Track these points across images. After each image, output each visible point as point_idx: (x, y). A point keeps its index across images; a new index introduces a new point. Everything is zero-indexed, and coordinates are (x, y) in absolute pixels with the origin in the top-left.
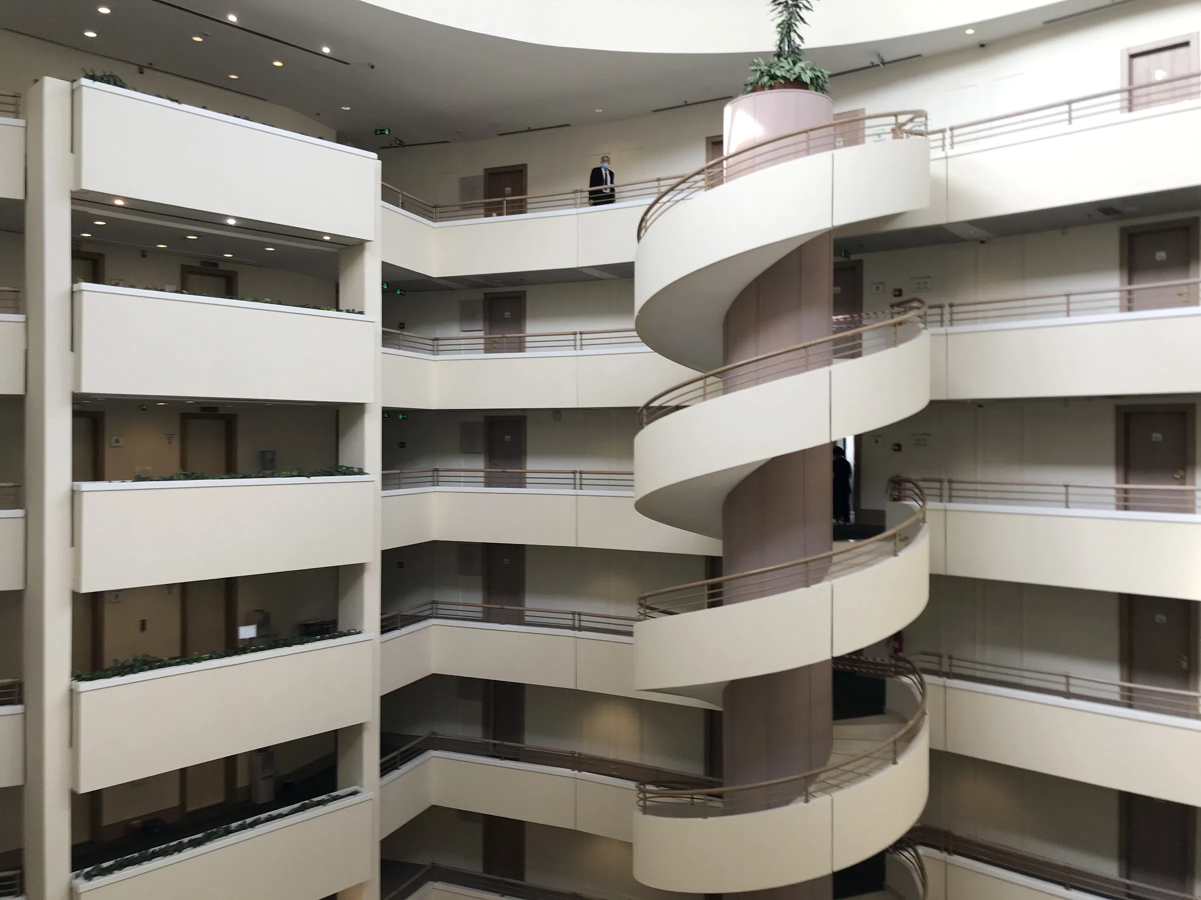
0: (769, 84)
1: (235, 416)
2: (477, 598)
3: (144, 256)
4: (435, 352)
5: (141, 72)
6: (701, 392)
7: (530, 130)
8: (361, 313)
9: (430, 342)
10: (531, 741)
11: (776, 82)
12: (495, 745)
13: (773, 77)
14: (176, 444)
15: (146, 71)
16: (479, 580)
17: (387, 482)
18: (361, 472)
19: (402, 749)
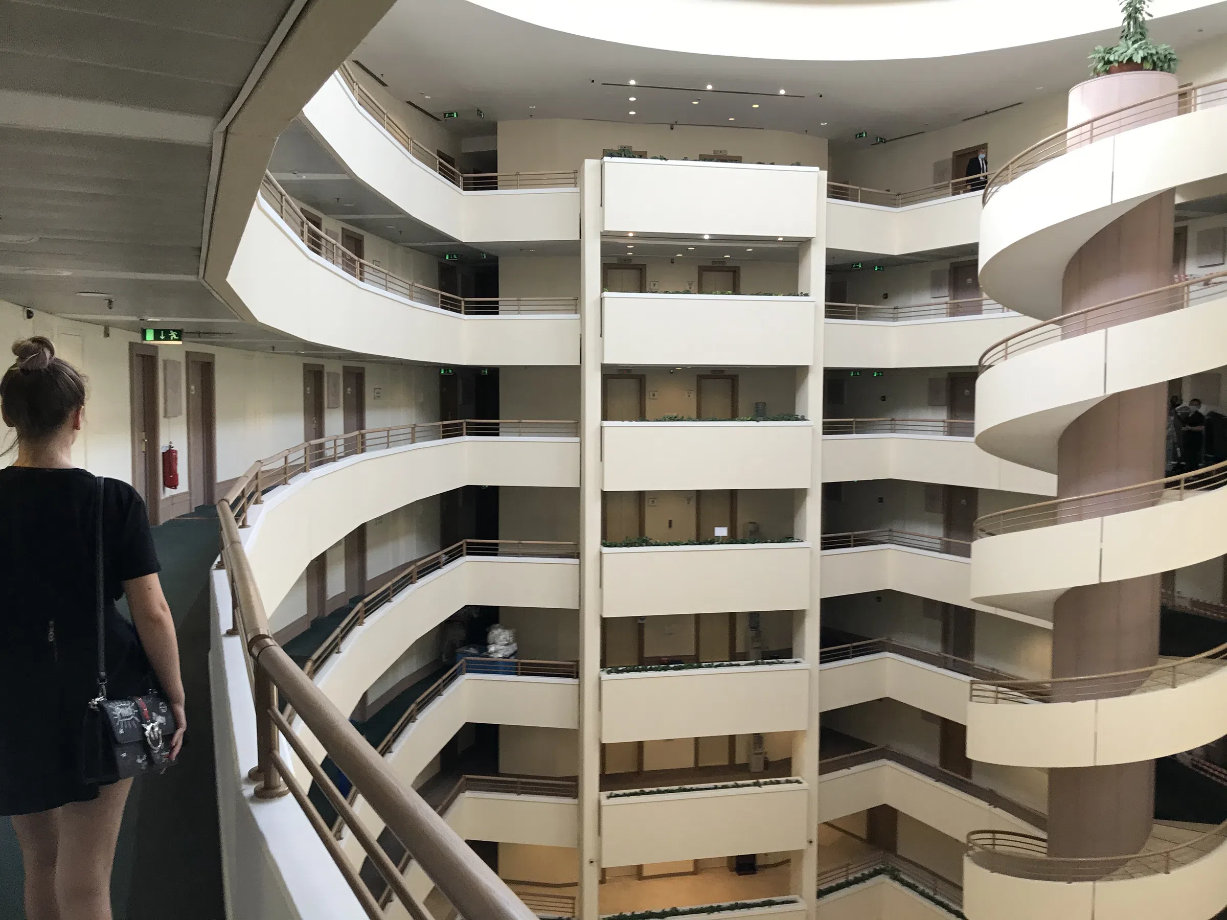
0: (1103, 69)
1: (737, 376)
2: (939, 532)
3: (672, 262)
4: (895, 319)
6: (1002, 354)
7: (987, 113)
8: (806, 295)
9: (892, 311)
10: (980, 661)
11: (1109, 67)
12: (954, 660)
13: (1109, 62)
14: (693, 396)
16: (940, 517)
17: (829, 429)
18: (803, 419)
19: (855, 644)
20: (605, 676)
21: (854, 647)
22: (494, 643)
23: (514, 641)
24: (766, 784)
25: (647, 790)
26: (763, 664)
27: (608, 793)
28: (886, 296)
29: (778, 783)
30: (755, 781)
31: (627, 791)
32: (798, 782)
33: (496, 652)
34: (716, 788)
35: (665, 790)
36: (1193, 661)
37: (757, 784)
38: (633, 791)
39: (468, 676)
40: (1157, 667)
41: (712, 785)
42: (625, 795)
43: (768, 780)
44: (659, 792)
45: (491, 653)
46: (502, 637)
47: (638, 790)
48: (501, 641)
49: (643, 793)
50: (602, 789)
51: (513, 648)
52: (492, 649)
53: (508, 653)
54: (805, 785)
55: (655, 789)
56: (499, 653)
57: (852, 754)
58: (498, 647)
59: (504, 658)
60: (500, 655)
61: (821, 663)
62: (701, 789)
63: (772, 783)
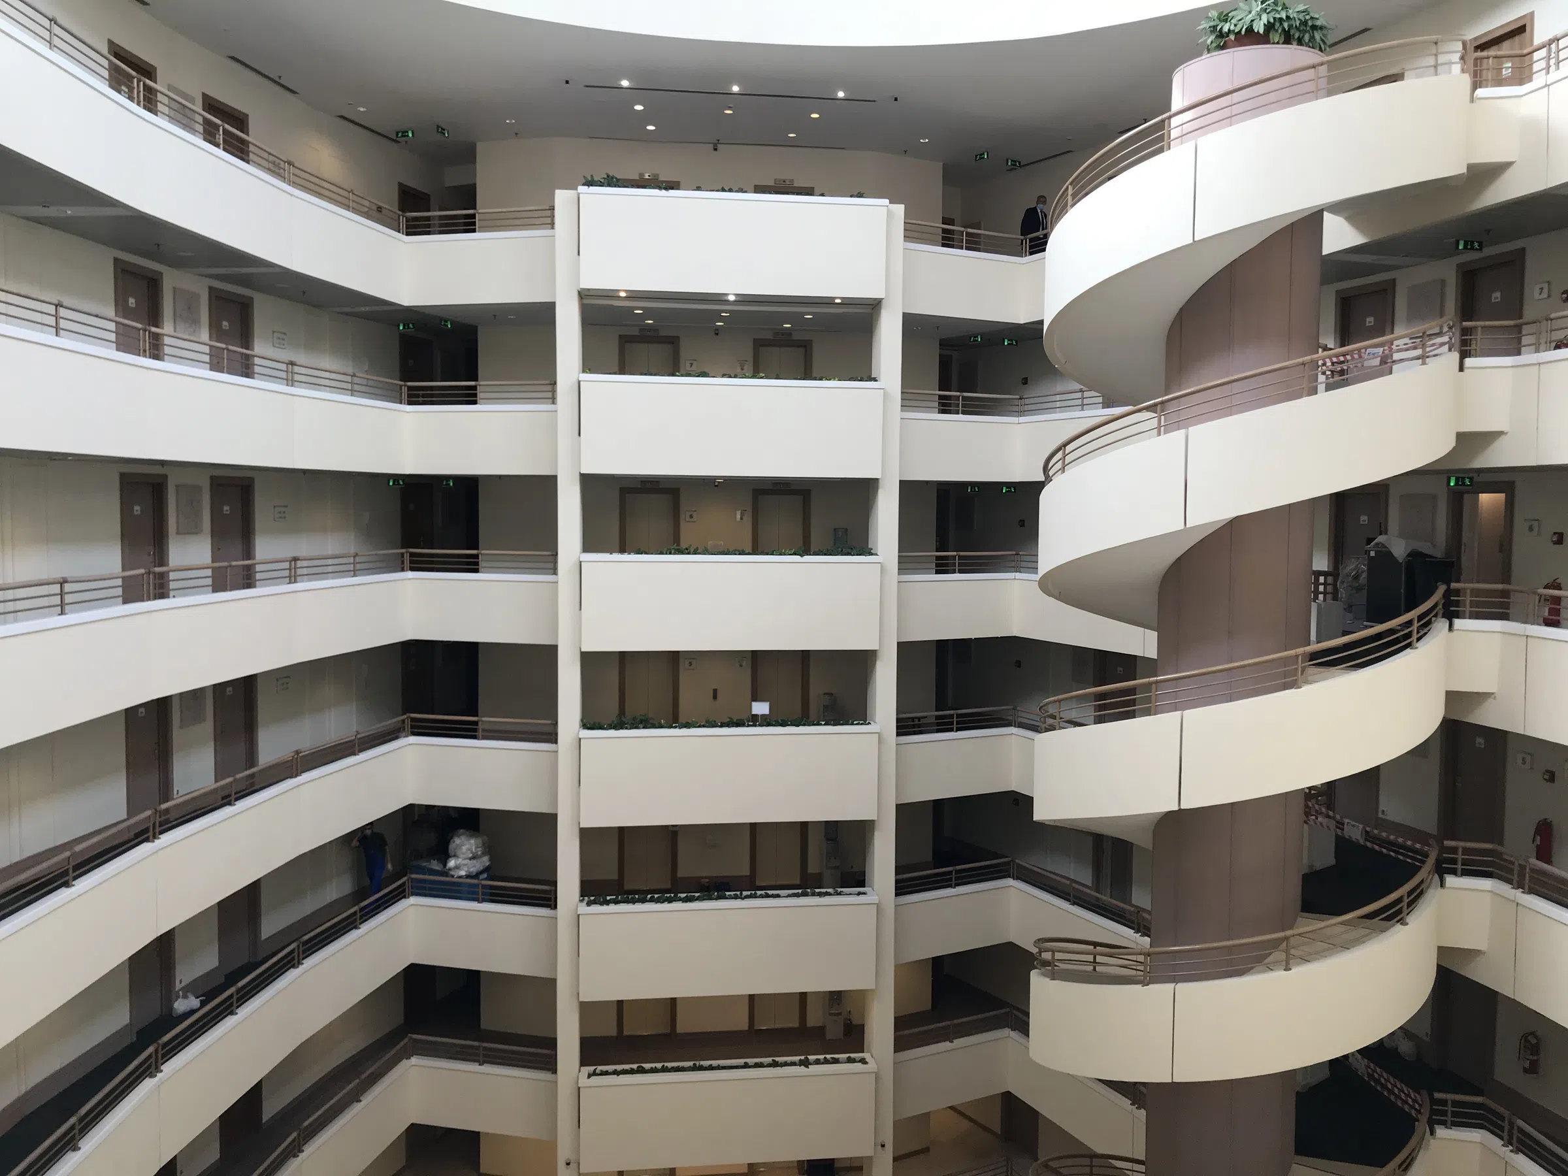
1: (809, 491)
3: (717, 334)
5: (716, 150)
8: (876, 379)
9: (1015, 402)
10: (1137, 895)
14: (748, 519)
15: (719, 146)
17: (906, 566)
19: (958, 867)
20: (583, 909)
21: (957, 872)
22: (455, 856)
23: (484, 854)
24: (817, 1062)
25: (647, 1066)
26: (813, 894)
27: (592, 1068)
28: (1025, 381)
29: (836, 1061)
30: (803, 1058)
31: (619, 1067)
32: (863, 1061)
33: (457, 867)
34: (746, 1066)
35: (673, 1068)
36: (1342, 923)
37: (805, 1063)
38: (627, 1067)
39: (413, 900)
40: (1296, 931)
41: (741, 1061)
42: (615, 1073)
43: (821, 1057)
44: (664, 1070)
45: (450, 869)
46: (464, 848)
47: (635, 1066)
48: (464, 854)
49: (641, 1071)
50: (584, 1062)
51: (485, 861)
52: (452, 863)
53: (474, 870)
54: (872, 1066)
55: (659, 1065)
56: (463, 870)
57: (956, 1021)
58: (460, 861)
59: (468, 876)
60: (463, 873)
61: (897, 895)
62: (724, 1068)
63: (826, 1062)
